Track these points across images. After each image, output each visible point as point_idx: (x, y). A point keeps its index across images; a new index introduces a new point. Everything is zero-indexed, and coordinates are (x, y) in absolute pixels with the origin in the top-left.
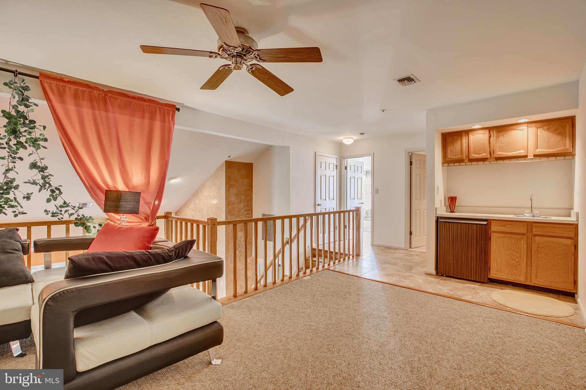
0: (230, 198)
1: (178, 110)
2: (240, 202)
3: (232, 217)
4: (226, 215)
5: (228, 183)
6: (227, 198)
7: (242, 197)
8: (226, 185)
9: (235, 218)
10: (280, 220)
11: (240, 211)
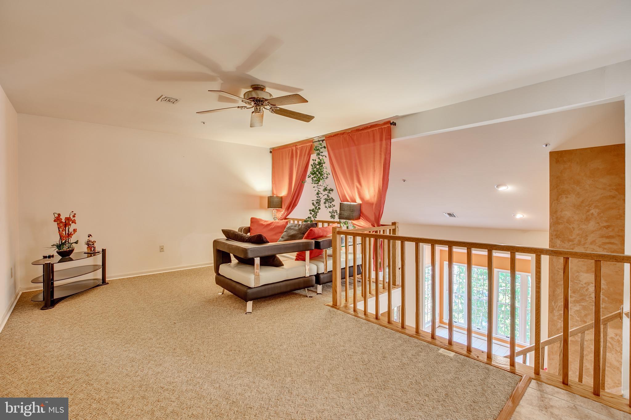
0: (561, 211)
1: (394, 124)
2: (588, 220)
3: (565, 243)
4: (552, 239)
5: (557, 187)
6: (553, 212)
7: (592, 211)
8: (550, 191)
9: (571, 247)
10: (413, 244)
11: (587, 236)
